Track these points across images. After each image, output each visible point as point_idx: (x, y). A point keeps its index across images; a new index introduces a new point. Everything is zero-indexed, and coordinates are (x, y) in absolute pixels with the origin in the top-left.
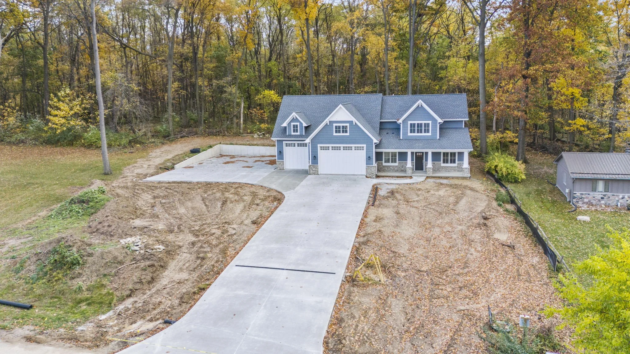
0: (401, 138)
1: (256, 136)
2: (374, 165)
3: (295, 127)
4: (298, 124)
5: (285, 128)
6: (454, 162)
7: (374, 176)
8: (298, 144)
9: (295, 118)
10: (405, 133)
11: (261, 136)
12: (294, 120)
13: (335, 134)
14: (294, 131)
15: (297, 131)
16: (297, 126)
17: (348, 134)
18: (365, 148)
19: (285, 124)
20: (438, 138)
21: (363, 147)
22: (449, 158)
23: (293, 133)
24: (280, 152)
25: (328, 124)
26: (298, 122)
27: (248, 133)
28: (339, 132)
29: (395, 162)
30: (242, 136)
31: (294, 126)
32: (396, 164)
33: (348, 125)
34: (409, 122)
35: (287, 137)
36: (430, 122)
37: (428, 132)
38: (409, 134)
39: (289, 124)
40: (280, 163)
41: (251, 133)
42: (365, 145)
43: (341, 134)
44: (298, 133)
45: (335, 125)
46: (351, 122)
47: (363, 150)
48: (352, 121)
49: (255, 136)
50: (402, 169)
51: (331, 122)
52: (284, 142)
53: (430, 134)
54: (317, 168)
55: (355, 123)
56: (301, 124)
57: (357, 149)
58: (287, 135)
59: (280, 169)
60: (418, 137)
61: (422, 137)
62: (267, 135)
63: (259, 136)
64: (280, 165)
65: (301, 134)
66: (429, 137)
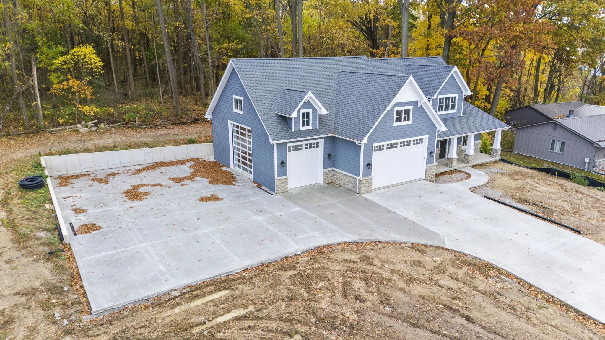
1: (84, 129)
2: (434, 164)
3: (306, 116)
4: (310, 111)
9: (307, 101)
13: (395, 124)
14: (303, 125)
15: (308, 124)
16: (308, 114)
17: (409, 122)
18: (426, 141)
20: (462, 115)
21: (424, 140)
23: (302, 128)
24: (282, 163)
25: (390, 109)
26: (310, 108)
27: (58, 125)
28: (401, 120)
30: (51, 132)
31: (303, 114)
33: (411, 107)
34: (439, 97)
35: (292, 135)
36: (456, 95)
37: (454, 108)
40: (281, 182)
41: (65, 124)
42: (426, 137)
43: (403, 123)
44: (310, 127)
45: (396, 109)
46: (415, 104)
47: (423, 143)
48: (418, 102)
51: (395, 106)
52: (288, 145)
53: (454, 111)
54: (370, 181)
56: (315, 111)
57: (416, 142)
58: (293, 130)
59: (282, 192)
60: (445, 116)
61: (448, 115)
62: (102, 125)
63: (89, 128)
64: (283, 185)
65: (314, 128)
66: (454, 114)
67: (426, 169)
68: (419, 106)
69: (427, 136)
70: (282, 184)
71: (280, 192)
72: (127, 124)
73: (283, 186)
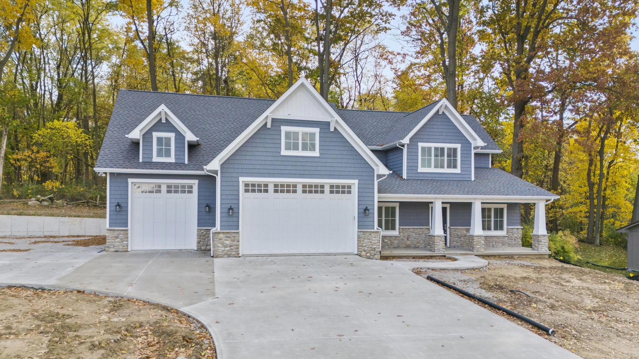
0: (405, 176)
1: (32, 202)
2: (375, 230)
3: (164, 142)
4: (172, 135)
5: (136, 144)
6: (501, 228)
7: (378, 256)
8: (169, 186)
9: (164, 121)
10: (413, 167)
11: (46, 203)
12: (160, 125)
13: (284, 152)
14: (159, 154)
15: (168, 154)
16: (168, 139)
17: (316, 153)
18: (355, 190)
19: (136, 134)
20: (473, 179)
21: (349, 187)
22: (493, 219)
23: (155, 159)
24: (118, 205)
25: (269, 126)
26: (171, 131)
27: (14, 197)
28: (296, 148)
29: (393, 228)
31: (159, 140)
32: (395, 233)
33: (316, 131)
34: (421, 145)
35: (139, 166)
36: (458, 146)
37: (455, 167)
38: (421, 170)
39: (147, 135)
40: (116, 234)
43: (300, 153)
44: (172, 159)
45: (284, 129)
46: (324, 126)
47: (349, 192)
48: (328, 124)
49: (30, 203)
50: (409, 242)
51: (277, 123)
52: (130, 180)
53: (458, 170)
54: (233, 238)
55: (335, 129)
56: (180, 137)
57: (335, 190)
58: (141, 161)
59: (116, 251)
60: (438, 176)
61: (444, 176)
62: (60, 202)
63: (41, 202)
64: (117, 240)
65: (179, 161)
66: (456, 176)
67: (359, 237)
68: (332, 129)
69: (356, 182)
70: (117, 237)
71: (112, 250)
72: (88, 202)
73: (119, 242)
